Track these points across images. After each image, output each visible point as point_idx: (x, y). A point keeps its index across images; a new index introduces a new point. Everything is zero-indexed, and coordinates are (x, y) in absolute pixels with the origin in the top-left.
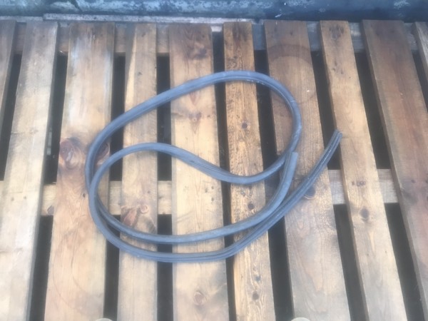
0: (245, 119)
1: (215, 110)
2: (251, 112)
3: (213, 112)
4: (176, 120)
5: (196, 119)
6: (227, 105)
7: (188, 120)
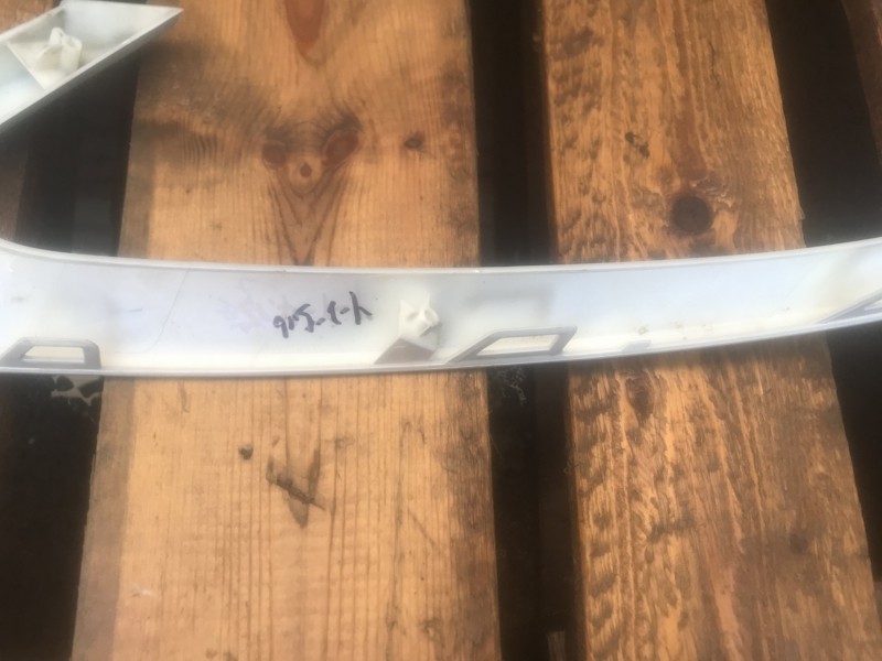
0: (687, 161)
1: (465, 100)
2: (736, 113)
3: (450, 115)
4: (162, 171)
5: (315, 163)
6: (554, 67)
7: (257, 172)
